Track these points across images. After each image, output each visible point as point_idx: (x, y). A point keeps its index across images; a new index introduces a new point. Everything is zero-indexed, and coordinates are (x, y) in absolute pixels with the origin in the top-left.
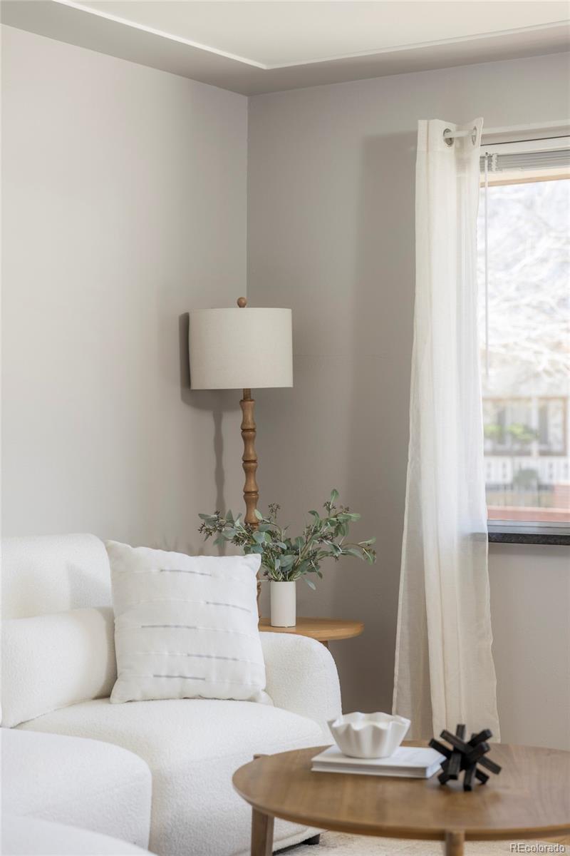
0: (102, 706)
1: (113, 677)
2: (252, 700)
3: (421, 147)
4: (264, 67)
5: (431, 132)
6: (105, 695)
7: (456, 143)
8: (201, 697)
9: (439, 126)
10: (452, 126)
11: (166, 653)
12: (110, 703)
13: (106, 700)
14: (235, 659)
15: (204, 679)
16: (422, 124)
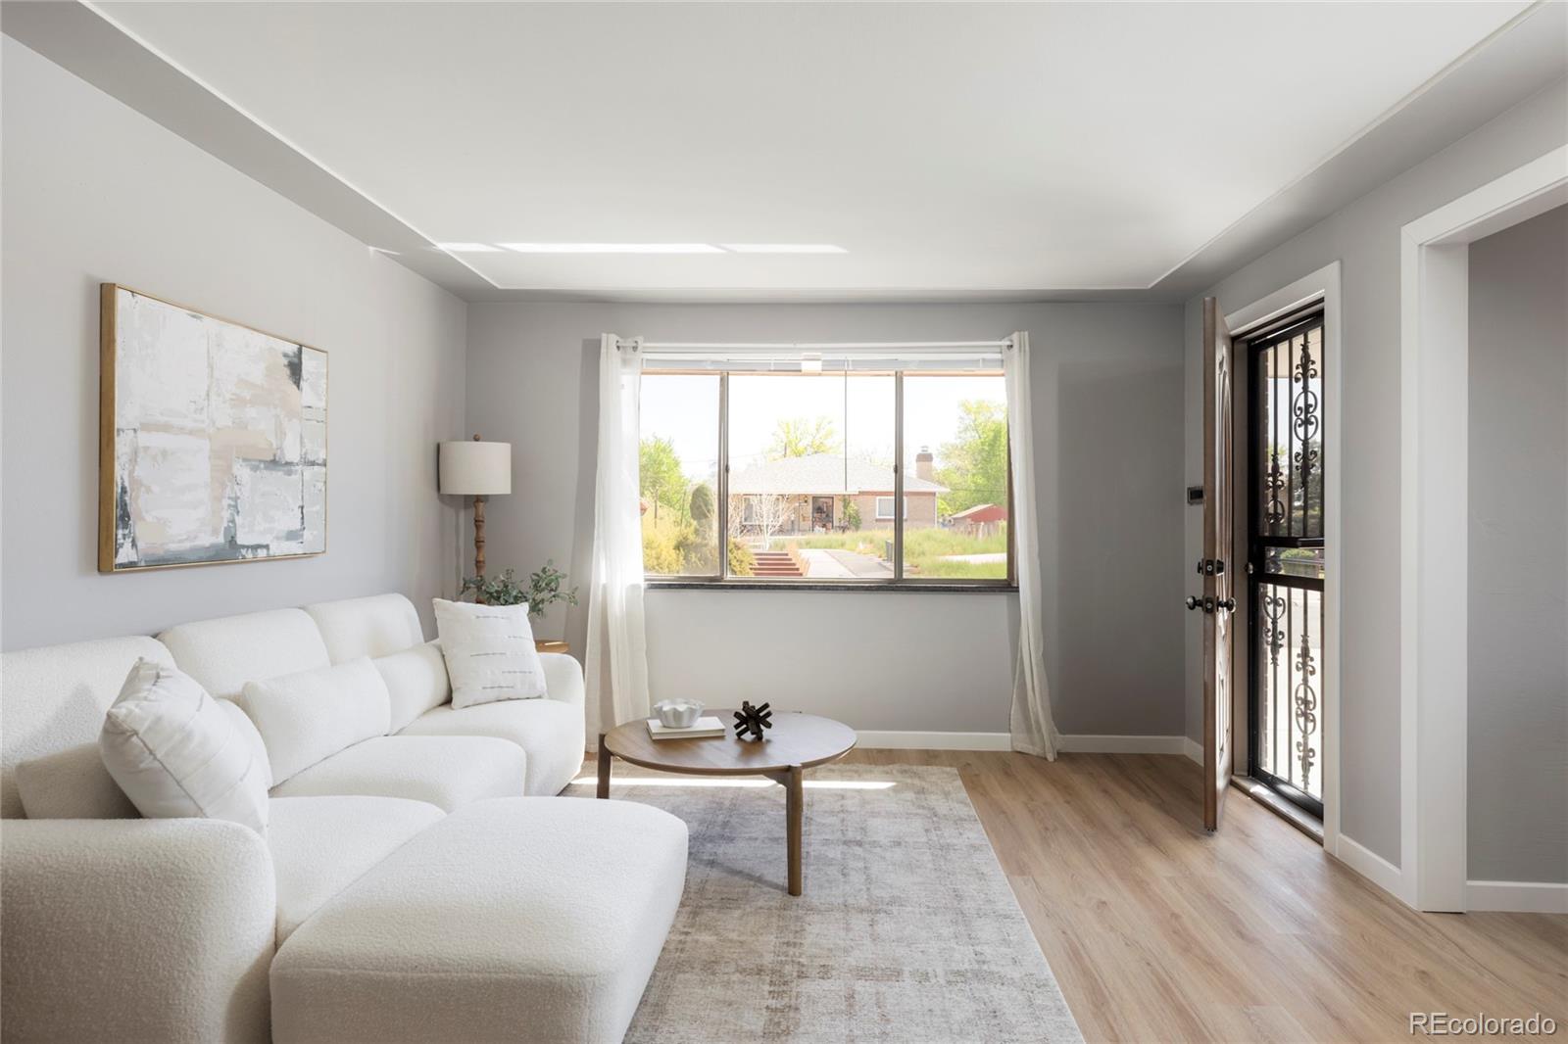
0: (445, 712)
1: (450, 691)
2: (540, 697)
3: (603, 350)
4: (499, 287)
5: (609, 340)
6: (448, 701)
7: (621, 349)
8: (510, 699)
9: (613, 338)
10: (620, 340)
11: (489, 673)
12: (452, 709)
13: (448, 706)
14: (530, 672)
15: (512, 687)
16: (604, 336)
